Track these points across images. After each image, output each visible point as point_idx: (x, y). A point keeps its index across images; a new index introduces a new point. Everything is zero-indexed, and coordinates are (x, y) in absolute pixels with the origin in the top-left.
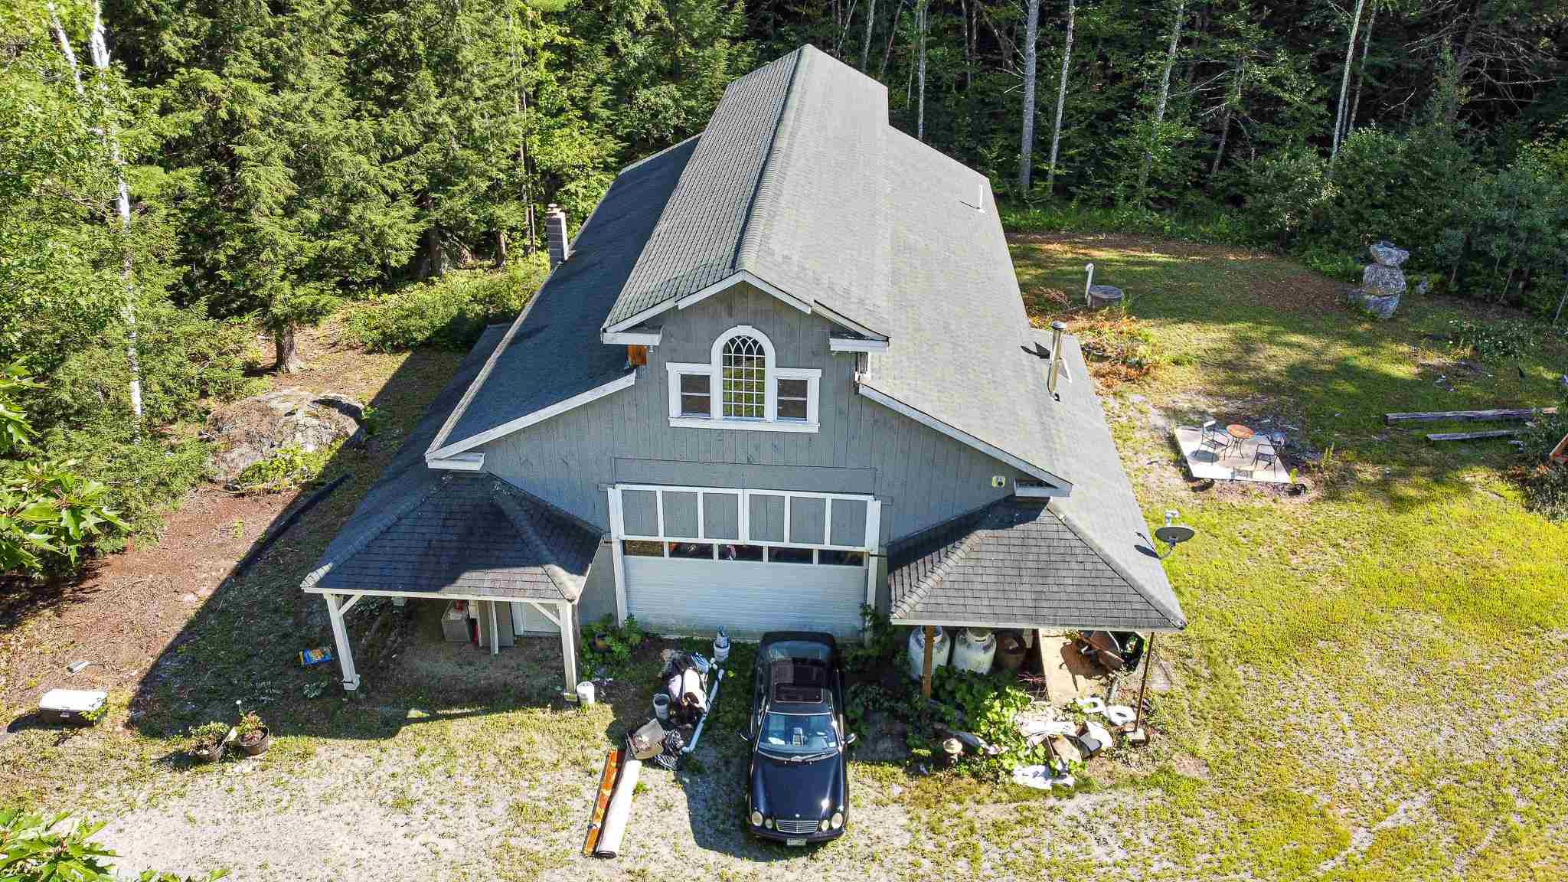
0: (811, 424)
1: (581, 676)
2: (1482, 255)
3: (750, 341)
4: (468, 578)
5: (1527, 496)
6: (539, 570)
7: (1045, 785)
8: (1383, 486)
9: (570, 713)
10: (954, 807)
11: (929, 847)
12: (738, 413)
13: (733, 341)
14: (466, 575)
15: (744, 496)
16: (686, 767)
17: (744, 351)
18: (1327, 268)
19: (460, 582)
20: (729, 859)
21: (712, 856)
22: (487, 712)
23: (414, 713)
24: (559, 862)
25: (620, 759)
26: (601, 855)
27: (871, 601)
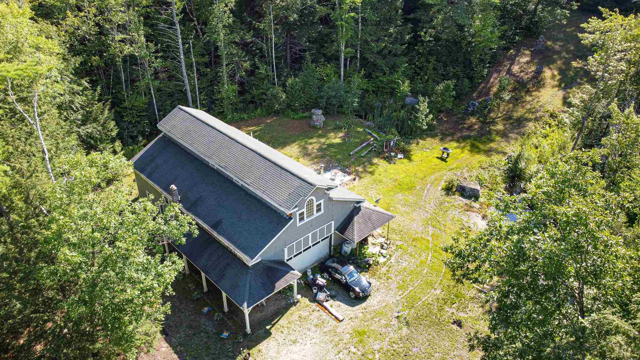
0: (322, 211)
1: (298, 294)
2: (330, 104)
3: (311, 200)
4: (277, 285)
5: (387, 161)
6: (289, 274)
7: (385, 260)
8: (365, 171)
9: (298, 304)
10: (378, 273)
11: (383, 281)
12: (309, 217)
13: (308, 202)
14: (276, 285)
15: (310, 234)
16: (333, 297)
17: (310, 203)
18: (296, 117)
19: (276, 287)
20: (360, 306)
21: (357, 307)
22: (283, 316)
23: (268, 327)
24: (337, 327)
25: (320, 304)
26: (342, 321)
27: (333, 244)
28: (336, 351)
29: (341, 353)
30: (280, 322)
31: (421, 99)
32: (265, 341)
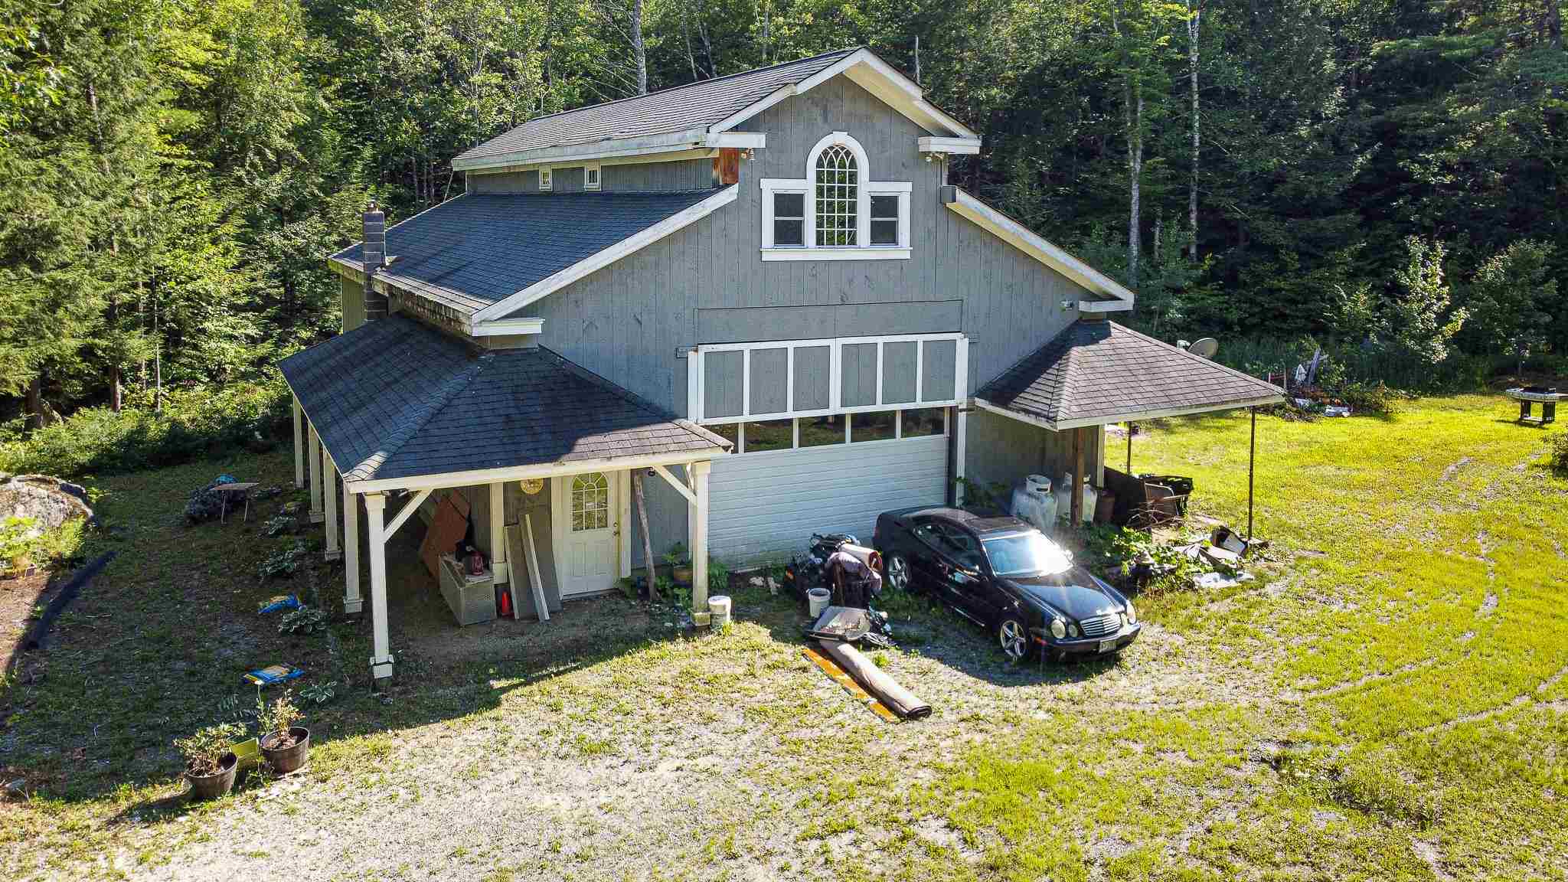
0: (902, 250)
3: (842, 153)
4: (584, 442)
6: (668, 426)
12: (831, 241)
13: (825, 153)
14: (581, 441)
15: (836, 346)
16: (902, 642)
17: (837, 164)
19: (577, 449)
23: (497, 684)
24: (872, 735)
25: (825, 653)
26: (914, 715)
27: (961, 472)
28: (819, 821)
29: (847, 837)
30: (572, 678)
31: (1416, 246)
32: (438, 728)
